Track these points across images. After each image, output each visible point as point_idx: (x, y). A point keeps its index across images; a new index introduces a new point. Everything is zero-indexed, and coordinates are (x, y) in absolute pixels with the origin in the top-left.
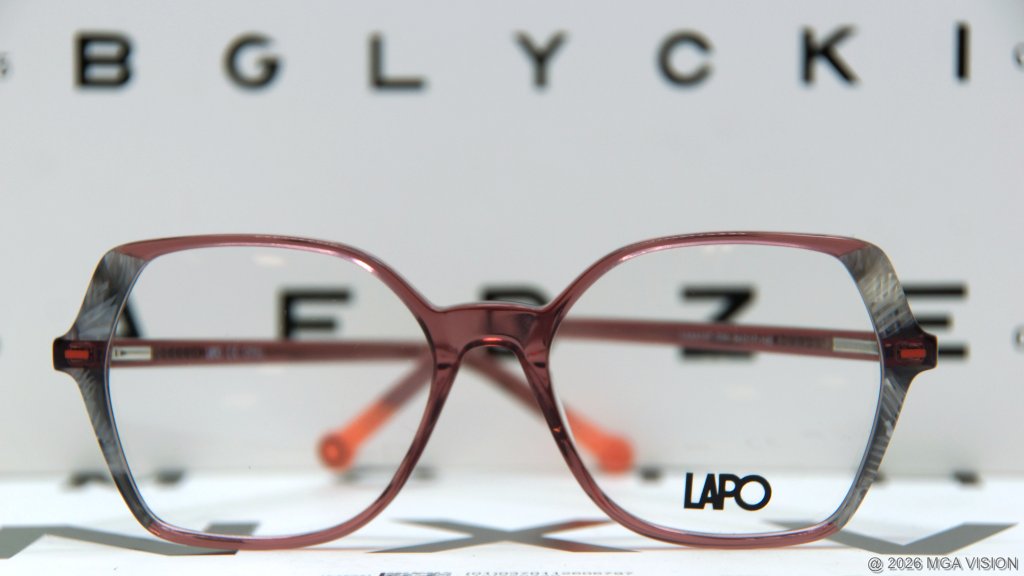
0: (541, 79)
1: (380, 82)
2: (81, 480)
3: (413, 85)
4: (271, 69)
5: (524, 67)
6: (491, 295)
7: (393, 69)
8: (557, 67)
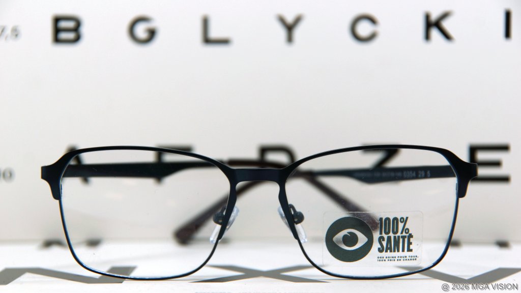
0: (290, 39)
1: (207, 41)
2: (48, 244)
3: (224, 42)
4: (152, 33)
5: (282, 32)
6: (264, 150)
7: (214, 34)
8: (298, 32)
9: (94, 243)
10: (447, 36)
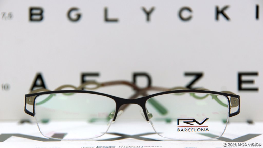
0: (148, 19)
1: (107, 20)
2: (23, 122)
3: (115, 21)
4: (79, 16)
5: (144, 16)
6: (135, 75)
7: (110, 16)
8: (152, 16)
9: (45, 121)
10: (227, 18)
